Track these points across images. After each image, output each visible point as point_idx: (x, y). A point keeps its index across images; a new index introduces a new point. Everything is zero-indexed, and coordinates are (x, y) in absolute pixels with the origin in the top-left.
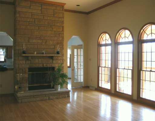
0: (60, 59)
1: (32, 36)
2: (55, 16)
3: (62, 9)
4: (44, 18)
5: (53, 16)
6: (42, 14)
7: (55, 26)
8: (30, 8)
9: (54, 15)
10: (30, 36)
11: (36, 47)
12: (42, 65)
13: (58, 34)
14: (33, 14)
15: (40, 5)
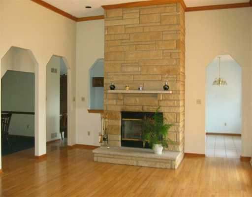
0: (172, 98)
1: (126, 62)
2: (164, 23)
3: (175, 10)
4: (145, 31)
5: (159, 24)
6: (141, 25)
7: (162, 40)
8: (122, 19)
9: (160, 22)
10: (123, 62)
11: (132, 80)
12: (140, 107)
13: (169, 54)
14: (126, 27)
15: (138, 11)
